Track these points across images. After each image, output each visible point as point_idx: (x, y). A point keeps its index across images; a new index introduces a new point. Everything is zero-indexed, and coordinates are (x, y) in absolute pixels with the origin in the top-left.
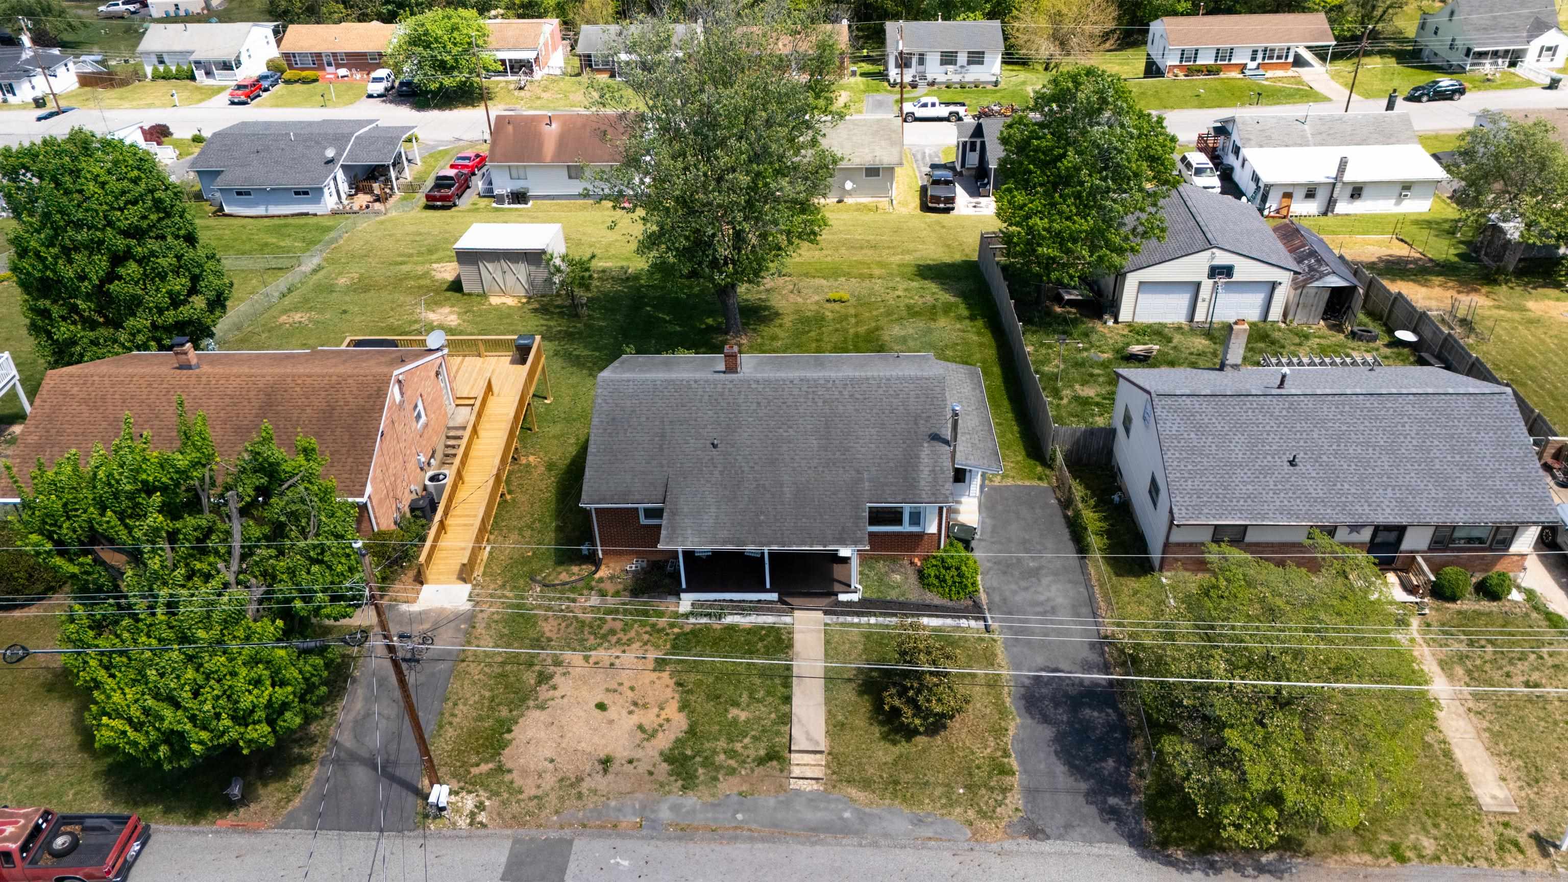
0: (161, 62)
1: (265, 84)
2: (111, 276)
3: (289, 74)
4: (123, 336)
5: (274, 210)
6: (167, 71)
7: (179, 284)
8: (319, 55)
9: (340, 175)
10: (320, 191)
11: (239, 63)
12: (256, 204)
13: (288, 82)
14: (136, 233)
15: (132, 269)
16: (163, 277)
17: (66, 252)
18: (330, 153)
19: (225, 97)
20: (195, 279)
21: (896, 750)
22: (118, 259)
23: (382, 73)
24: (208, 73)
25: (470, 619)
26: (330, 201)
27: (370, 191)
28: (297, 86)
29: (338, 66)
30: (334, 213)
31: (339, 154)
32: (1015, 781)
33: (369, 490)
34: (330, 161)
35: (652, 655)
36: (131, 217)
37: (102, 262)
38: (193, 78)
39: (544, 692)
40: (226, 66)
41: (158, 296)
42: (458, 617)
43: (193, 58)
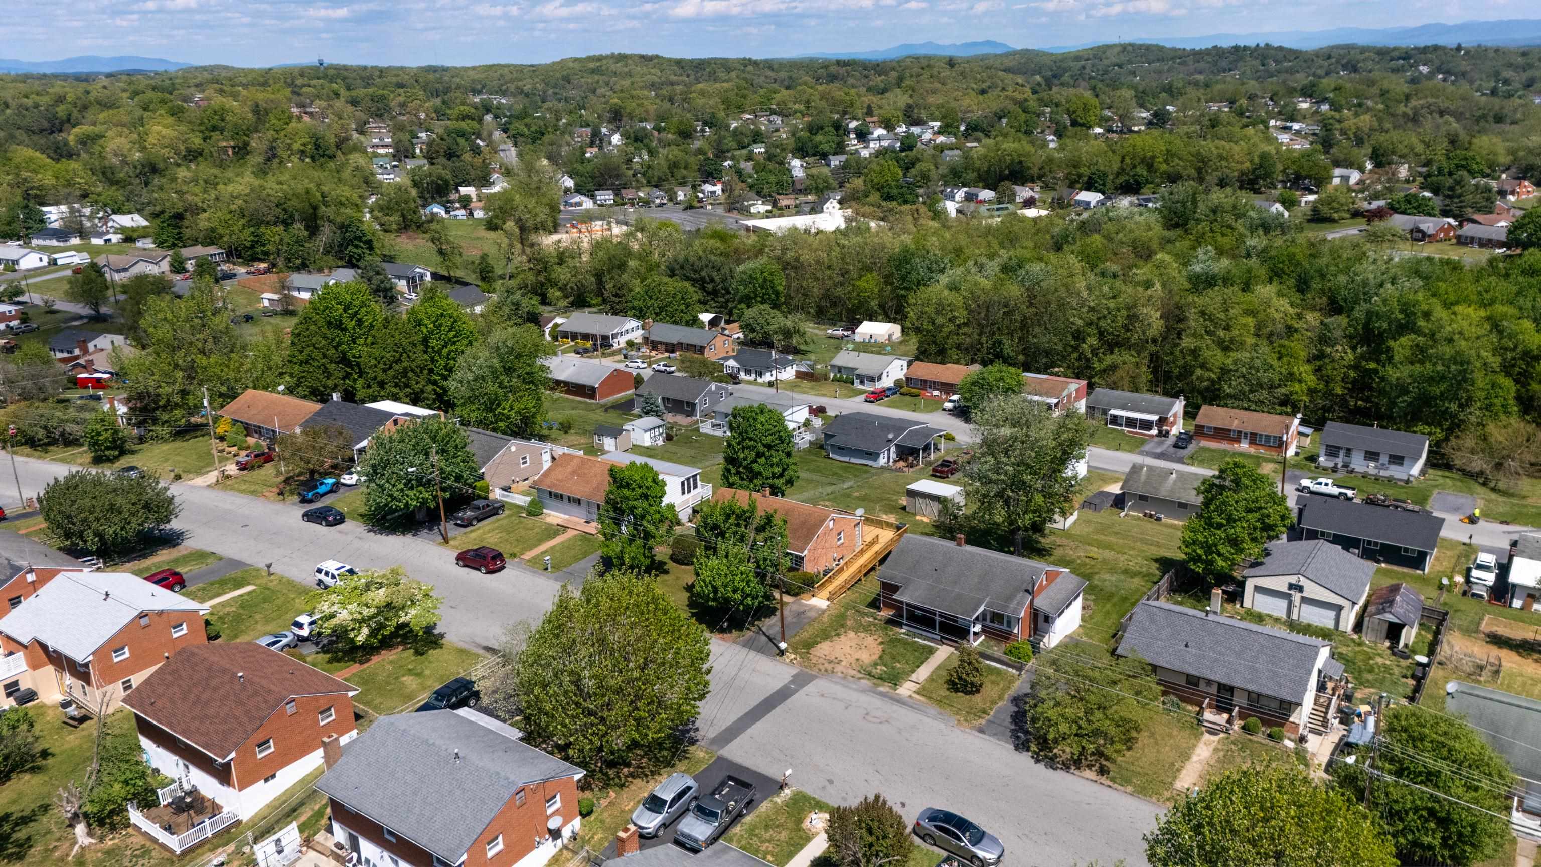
0: (840, 372)
1: (888, 393)
2: (755, 461)
3: (905, 390)
4: (752, 486)
5: (853, 460)
6: (841, 377)
7: (777, 470)
8: (925, 381)
9: (893, 449)
10: (878, 455)
11: (880, 378)
12: (845, 455)
13: (902, 394)
14: (769, 447)
15: (762, 460)
16: (772, 465)
17: (743, 448)
18: (891, 436)
19: (863, 397)
20: (784, 470)
21: (948, 693)
22: (759, 455)
23: (955, 397)
24: (862, 383)
25: (824, 612)
26: (882, 461)
27: (906, 460)
28: (908, 398)
29: (935, 389)
30: (882, 467)
31: (896, 437)
32: (987, 717)
33: (806, 552)
34: (890, 440)
35: (880, 640)
36: (768, 440)
37: (753, 454)
38: (853, 384)
39: (835, 638)
40: (872, 380)
41: (767, 473)
42: (820, 609)
43: (857, 372)
